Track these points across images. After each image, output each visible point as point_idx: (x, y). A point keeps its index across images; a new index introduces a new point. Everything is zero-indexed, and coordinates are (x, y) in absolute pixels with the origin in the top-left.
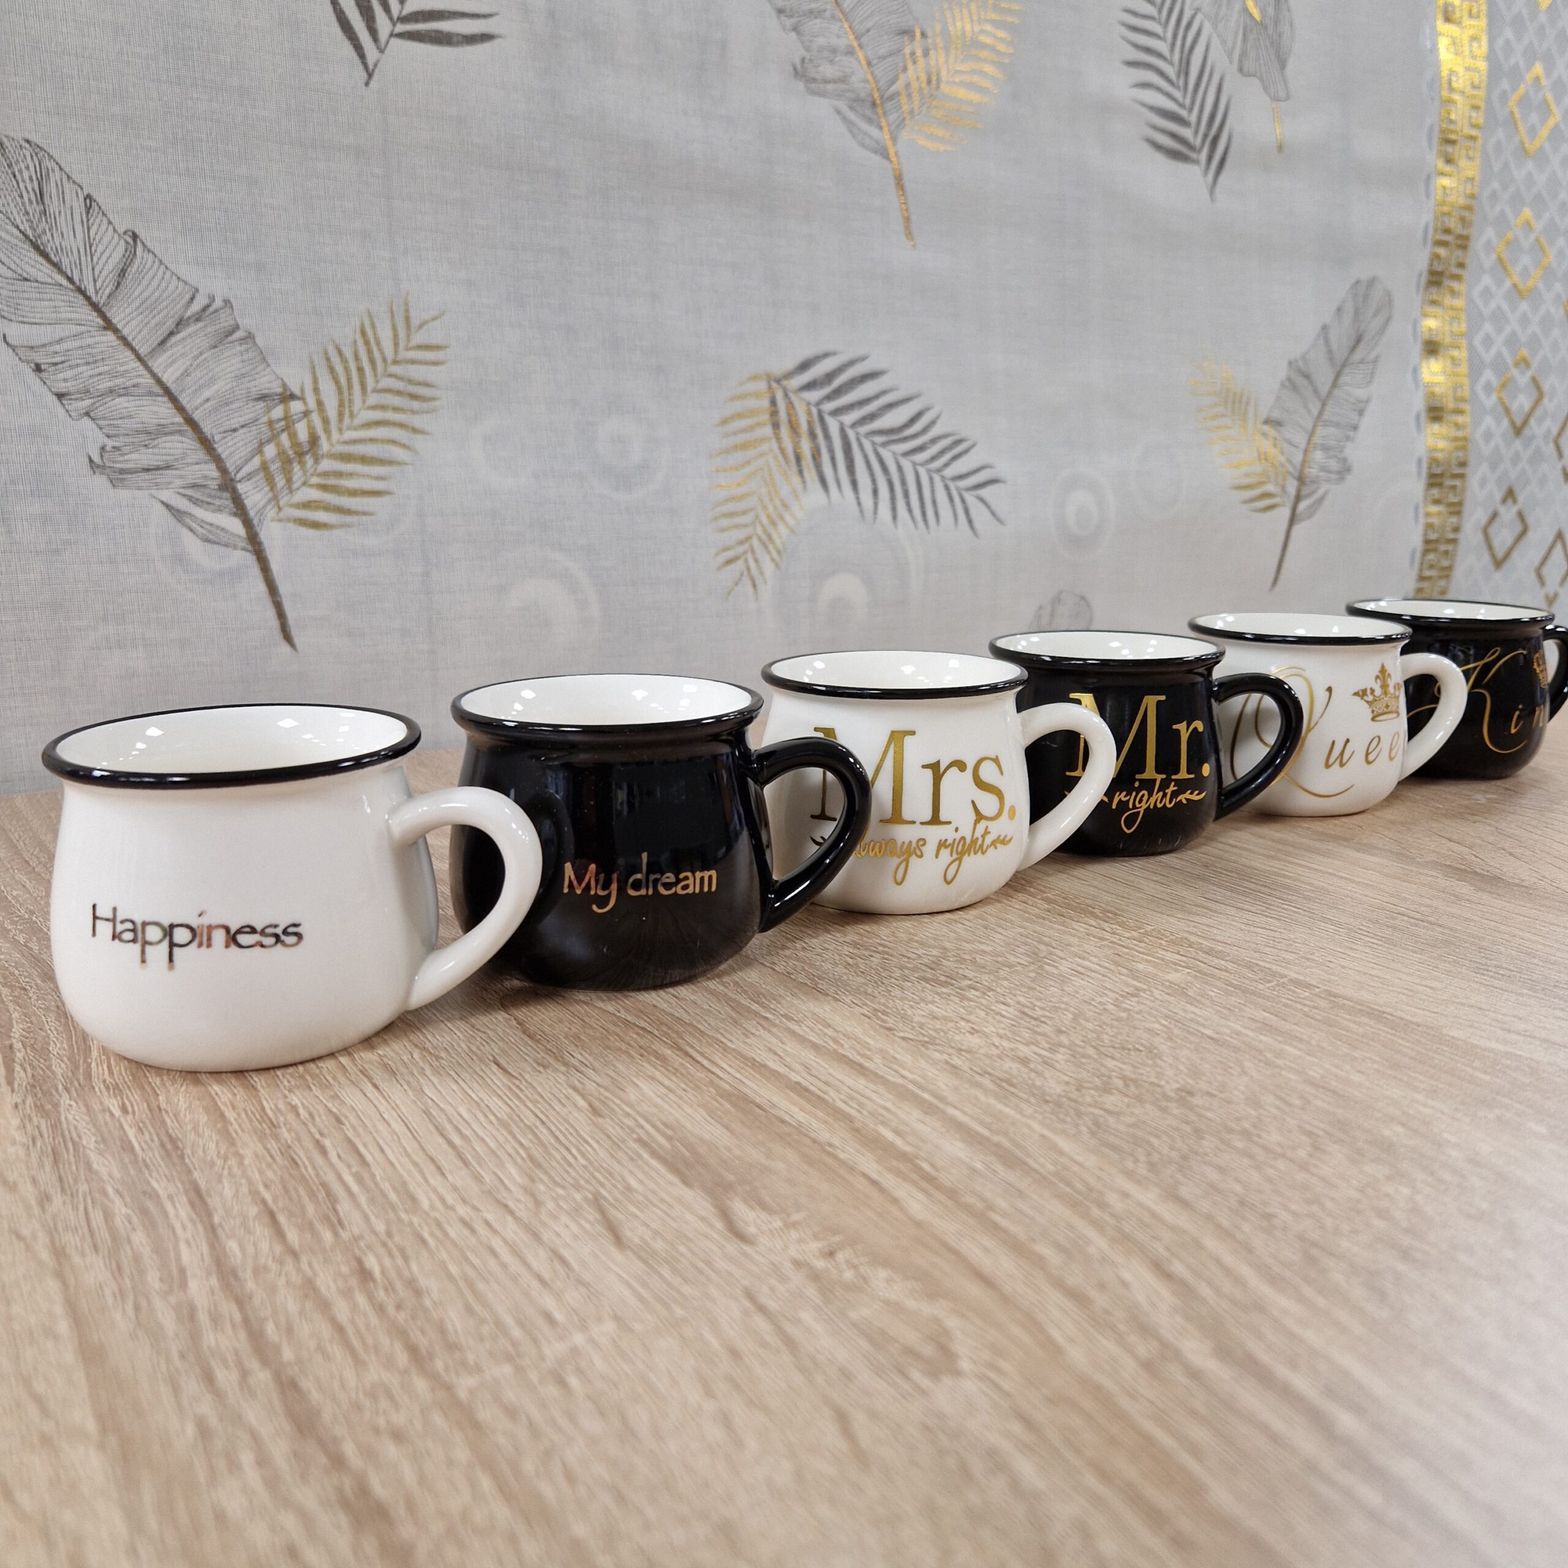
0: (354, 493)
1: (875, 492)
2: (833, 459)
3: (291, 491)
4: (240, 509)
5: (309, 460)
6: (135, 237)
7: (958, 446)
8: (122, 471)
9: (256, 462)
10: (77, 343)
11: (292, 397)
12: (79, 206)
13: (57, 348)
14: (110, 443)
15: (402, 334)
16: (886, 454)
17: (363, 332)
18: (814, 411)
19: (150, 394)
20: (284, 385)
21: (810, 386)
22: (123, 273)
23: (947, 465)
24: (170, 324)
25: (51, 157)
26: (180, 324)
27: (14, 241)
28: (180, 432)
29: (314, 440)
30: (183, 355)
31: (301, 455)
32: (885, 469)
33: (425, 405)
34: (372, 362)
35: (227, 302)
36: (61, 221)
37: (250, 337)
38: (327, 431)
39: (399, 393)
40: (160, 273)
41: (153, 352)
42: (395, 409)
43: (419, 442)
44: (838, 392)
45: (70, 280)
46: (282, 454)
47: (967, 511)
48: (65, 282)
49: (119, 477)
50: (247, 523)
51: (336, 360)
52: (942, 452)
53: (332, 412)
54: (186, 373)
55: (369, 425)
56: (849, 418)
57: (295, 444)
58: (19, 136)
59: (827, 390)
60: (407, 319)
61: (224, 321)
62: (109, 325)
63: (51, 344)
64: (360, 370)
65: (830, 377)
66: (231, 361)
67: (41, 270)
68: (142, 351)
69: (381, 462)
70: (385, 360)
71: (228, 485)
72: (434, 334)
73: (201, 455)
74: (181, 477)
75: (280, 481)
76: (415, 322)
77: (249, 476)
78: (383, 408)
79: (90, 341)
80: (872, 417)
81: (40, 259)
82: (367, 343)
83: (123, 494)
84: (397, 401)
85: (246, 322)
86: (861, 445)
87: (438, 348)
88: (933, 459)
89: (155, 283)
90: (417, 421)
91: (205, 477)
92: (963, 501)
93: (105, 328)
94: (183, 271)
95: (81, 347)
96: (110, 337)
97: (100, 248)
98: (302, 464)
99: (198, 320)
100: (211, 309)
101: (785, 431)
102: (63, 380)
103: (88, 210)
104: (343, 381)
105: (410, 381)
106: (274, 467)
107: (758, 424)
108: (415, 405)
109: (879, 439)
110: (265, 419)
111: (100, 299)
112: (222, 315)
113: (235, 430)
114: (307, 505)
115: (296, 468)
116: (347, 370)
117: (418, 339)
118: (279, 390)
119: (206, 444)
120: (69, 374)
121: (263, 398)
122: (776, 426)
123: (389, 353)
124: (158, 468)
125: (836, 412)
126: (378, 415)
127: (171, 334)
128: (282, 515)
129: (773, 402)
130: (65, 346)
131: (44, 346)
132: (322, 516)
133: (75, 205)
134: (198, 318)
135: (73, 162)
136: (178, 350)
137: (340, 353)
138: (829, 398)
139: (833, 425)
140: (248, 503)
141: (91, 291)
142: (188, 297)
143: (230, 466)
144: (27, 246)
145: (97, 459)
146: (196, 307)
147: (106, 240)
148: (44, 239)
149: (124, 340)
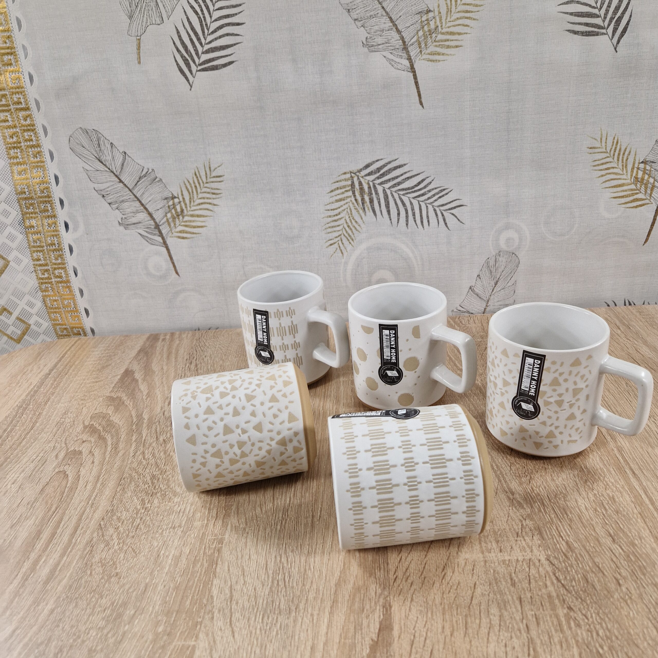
0: (194, 227)
1: (399, 214)
2: (379, 202)
3: (176, 228)
4: (161, 235)
5: (181, 217)
6: (125, 153)
7: (443, 192)
8: (127, 225)
9: (165, 219)
10: (113, 188)
11: (175, 197)
12: (109, 146)
13: (108, 189)
14: (124, 217)
15: (208, 173)
16: (405, 199)
17: (196, 174)
18: (371, 184)
19: (134, 201)
20: (172, 194)
21: (369, 174)
22: (123, 165)
23: (436, 200)
24: (137, 179)
25: (100, 133)
26: (140, 178)
27: (93, 159)
28: (142, 212)
29: (182, 211)
30: (142, 188)
31: (178, 216)
32: (404, 204)
33: (217, 196)
34: (199, 184)
35: (153, 170)
36: (105, 152)
37: (161, 180)
38: (186, 207)
39: (208, 193)
40: (133, 163)
41: (133, 188)
42: (207, 198)
43: (215, 208)
44: (383, 175)
45: (109, 169)
46: (173, 216)
47: (444, 220)
50: (163, 238)
51: (188, 185)
52: (434, 195)
53: (187, 202)
54: (143, 193)
55: (199, 204)
56: (387, 186)
57: (176, 212)
58: (91, 129)
59: (378, 175)
60: (210, 168)
61: (153, 176)
62: (121, 181)
63: (106, 189)
64: (196, 186)
65: (379, 169)
66: (156, 188)
67: (101, 167)
68: (131, 188)
69: (203, 216)
70: (203, 182)
71: (157, 226)
72: (219, 172)
73: (149, 218)
74: (144, 225)
75: (172, 225)
76: (212, 169)
77: (163, 224)
78: (204, 198)
79: (116, 186)
80: (399, 184)
81: (101, 164)
82: (197, 177)
83: (128, 232)
84: (208, 196)
85: (159, 176)
86: (393, 195)
87: (221, 176)
88: (429, 198)
89: (132, 167)
90: (215, 202)
91: (151, 225)
92: (443, 215)
94: (139, 162)
96: (121, 185)
97: (116, 158)
98: (179, 218)
100: (149, 173)
101: (357, 194)
102: (110, 198)
103: (112, 147)
104: (190, 191)
105: (212, 189)
106: (170, 220)
107: (346, 191)
108: (214, 196)
109: (402, 193)
110: (167, 205)
111: (118, 173)
112: (152, 174)
113: (158, 210)
114: (180, 232)
115: (177, 220)
116: (191, 187)
117: (214, 174)
118: (171, 196)
119: (150, 215)
120: (111, 197)
121: (166, 199)
122: (354, 191)
123: (204, 180)
124: (137, 223)
125: (381, 184)
126: (202, 201)
127: (138, 182)
128: (173, 235)
129: (353, 183)
130: (110, 189)
131: (104, 189)
132: (184, 235)
134: (145, 176)
135: (106, 134)
136: (140, 186)
137: (189, 182)
139: (380, 189)
140: (163, 232)
141: (115, 172)
142: (141, 170)
143: (157, 221)
144: (97, 161)
145: (120, 222)
146: (144, 172)
147: (117, 156)
148: (101, 158)
149: (125, 185)
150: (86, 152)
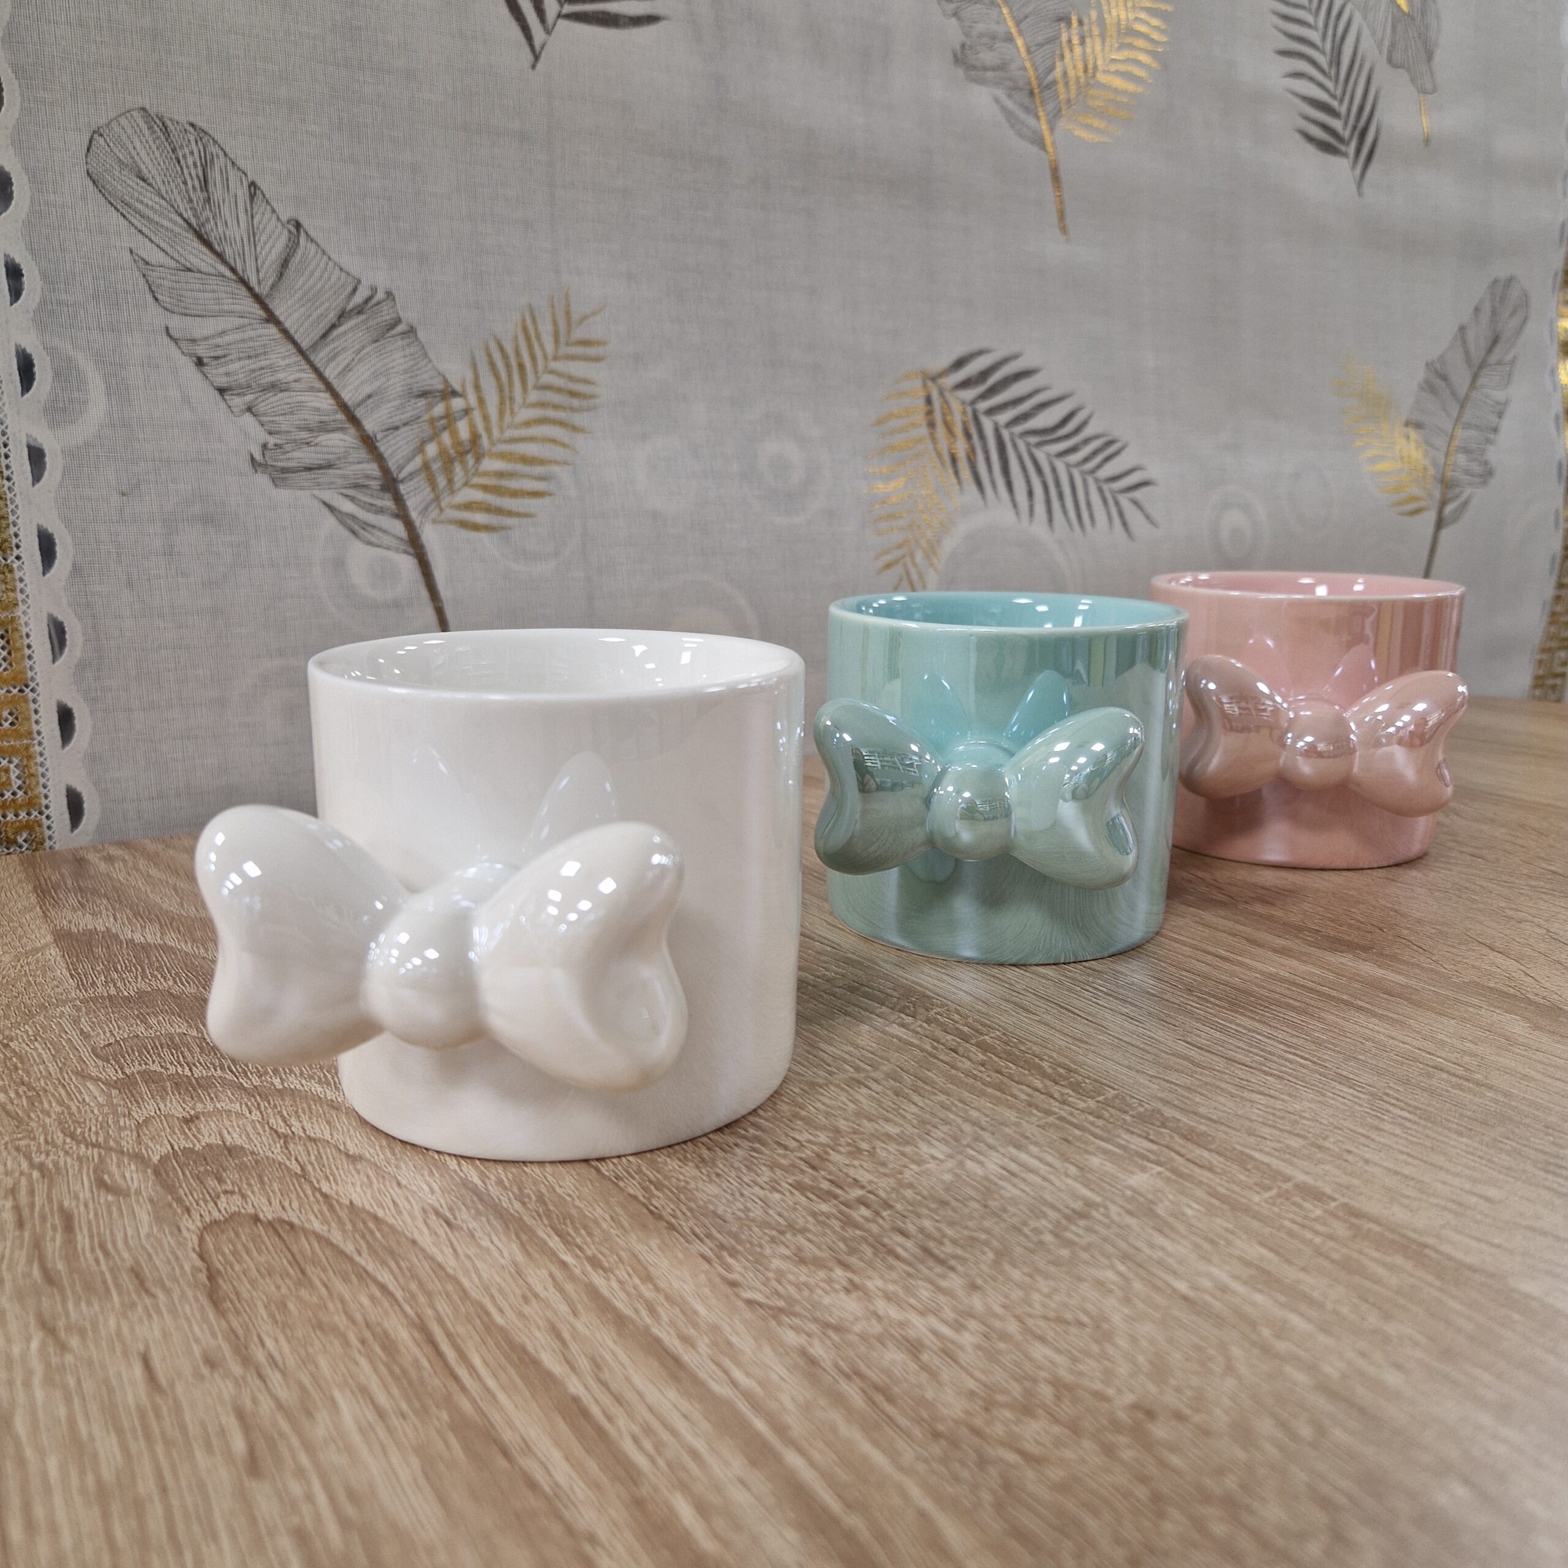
0: (514, 494)
1: (1030, 494)
2: (988, 460)
3: (452, 492)
4: (402, 512)
5: (470, 460)
6: (298, 225)
7: (1109, 447)
8: (284, 470)
9: (418, 461)
10: (238, 336)
11: (454, 393)
12: (242, 193)
13: (219, 341)
14: (272, 441)
15: (562, 329)
16: (1040, 454)
17: (525, 329)
18: (969, 410)
19: (312, 389)
20: (446, 381)
21: (965, 384)
22: (285, 263)
23: (1099, 466)
24: (332, 317)
25: (215, 142)
26: (343, 316)
27: (177, 229)
28: (341, 429)
29: (475, 438)
30: (345, 349)
31: (462, 454)
32: (1039, 470)
33: (585, 403)
34: (533, 358)
35: (389, 294)
36: (226, 211)
37: (411, 331)
38: (488, 430)
39: (559, 390)
40: (322, 264)
41: (314, 346)
42: (556, 407)
43: (579, 441)
44: (992, 391)
45: (233, 270)
46: (443, 453)
47: (1121, 514)
48: (228, 273)
49: (281, 476)
50: (409, 525)
51: (497, 356)
52: (1095, 453)
53: (493, 411)
54: (347, 369)
55: (527, 424)
56: (1003, 418)
57: (457, 443)
58: (183, 119)
59: (981, 389)
60: (568, 313)
61: (386, 314)
62: (271, 318)
63: (213, 337)
64: (521, 366)
65: (984, 375)
66: (393, 357)
67: (204, 260)
68: (305, 344)
69: (541, 462)
70: (545, 357)
71: (390, 484)
72: (594, 330)
73: (363, 454)
74: (344, 477)
75: (442, 482)
76: (575, 317)
77: (411, 476)
78: (543, 405)
79: (251, 333)
80: (1025, 417)
81: (204, 249)
82: (528, 338)
83: (284, 495)
84: (556, 398)
85: (409, 316)
86: (1015, 446)
87: (599, 343)
88: (1086, 460)
89: (317, 274)
90: (578, 419)
91: (368, 477)
92: (1117, 503)
93: (268, 321)
94: (345, 261)
95: (243, 341)
96: (272, 330)
97: (264, 238)
98: (463, 463)
99: (360, 312)
100: (373, 301)
101: (941, 431)
102: (225, 374)
103: (252, 197)
104: (504, 378)
105: (570, 378)
106: (435, 467)
107: (913, 425)
108: (576, 402)
109: (1033, 440)
110: (426, 417)
111: (263, 290)
112: (385, 307)
113: (397, 428)
114: (468, 506)
115: (458, 468)
116: (508, 365)
117: (578, 334)
118: (441, 387)
119: (369, 442)
120: (230, 367)
121: (424, 394)
122: (932, 425)
124: (320, 467)
125: (990, 412)
126: (539, 413)
127: (333, 327)
128: (443, 517)
129: (929, 401)
130: (227, 338)
131: (206, 339)
132: (480, 518)
133: (240, 193)
134: (360, 310)
135: (237, 148)
136: (340, 343)
137: (501, 349)
138: (984, 396)
139: (987, 424)
140: (410, 503)
141: (253, 283)
142: (350, 289)
143: (392, 465)
144: (190, 235)
145: (258, 457)
146: (358, 299)
147: (269, 230)
148: (208, 227)
149: (285, 332)
150: (151, 198)
